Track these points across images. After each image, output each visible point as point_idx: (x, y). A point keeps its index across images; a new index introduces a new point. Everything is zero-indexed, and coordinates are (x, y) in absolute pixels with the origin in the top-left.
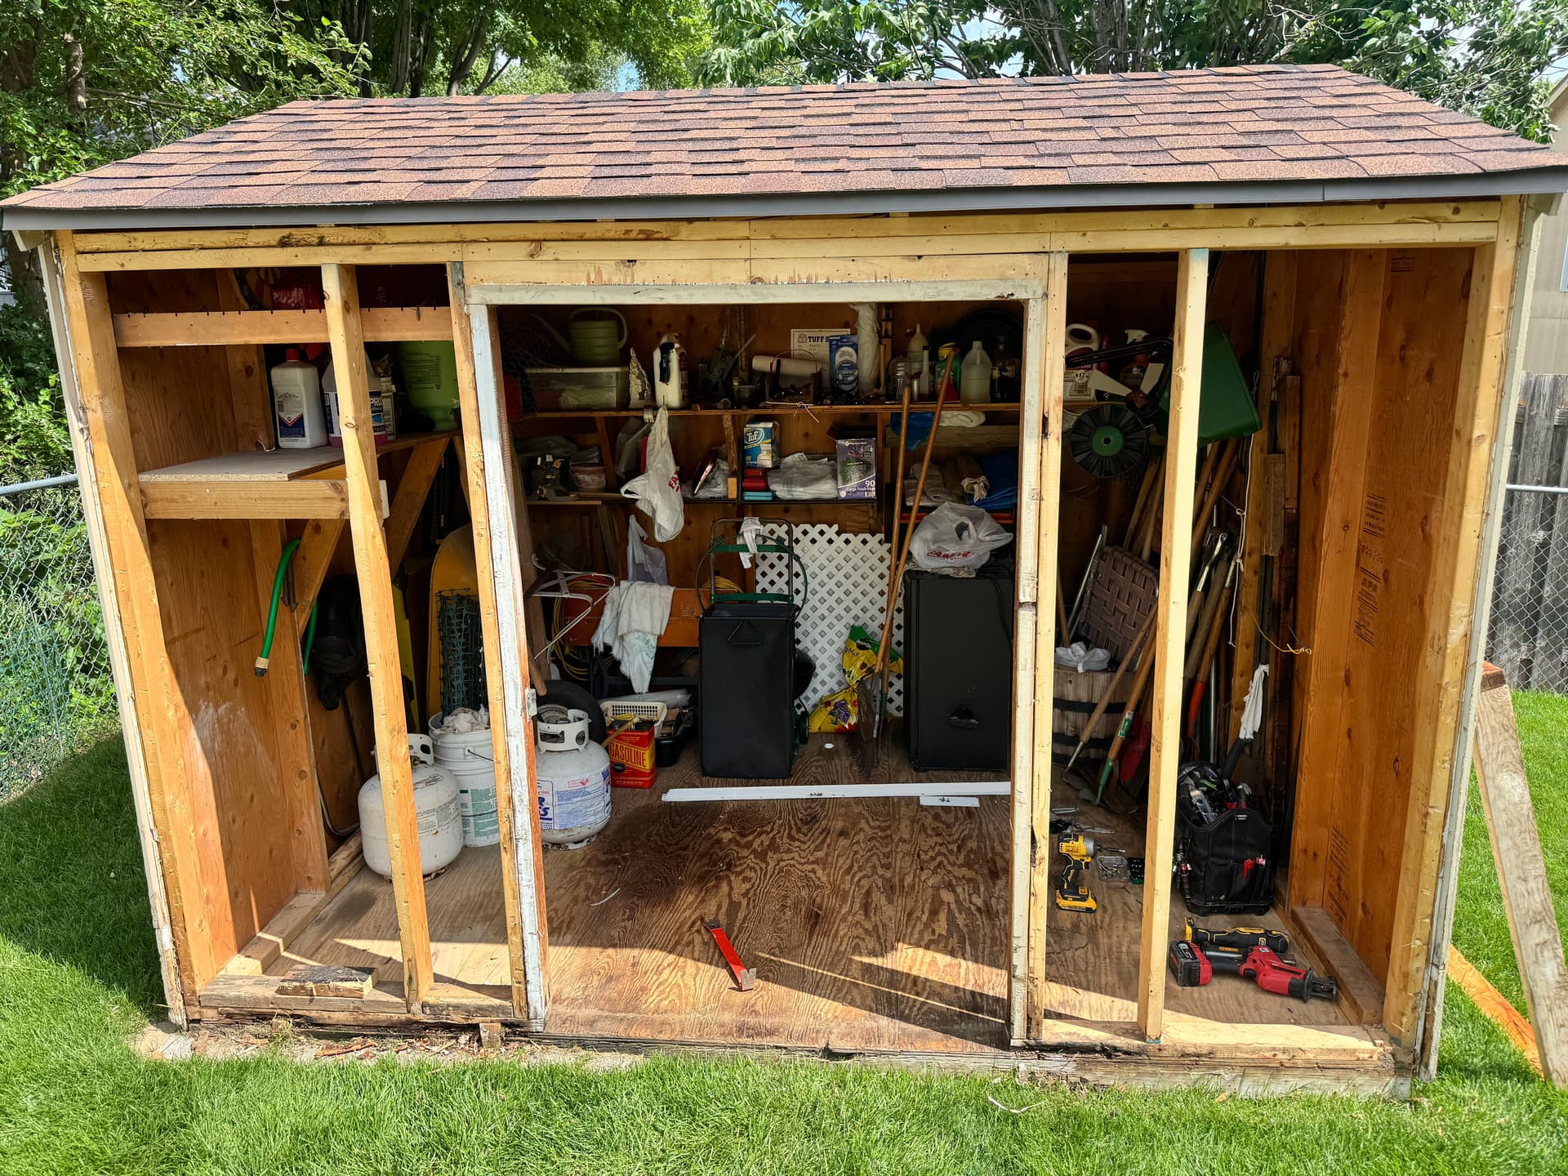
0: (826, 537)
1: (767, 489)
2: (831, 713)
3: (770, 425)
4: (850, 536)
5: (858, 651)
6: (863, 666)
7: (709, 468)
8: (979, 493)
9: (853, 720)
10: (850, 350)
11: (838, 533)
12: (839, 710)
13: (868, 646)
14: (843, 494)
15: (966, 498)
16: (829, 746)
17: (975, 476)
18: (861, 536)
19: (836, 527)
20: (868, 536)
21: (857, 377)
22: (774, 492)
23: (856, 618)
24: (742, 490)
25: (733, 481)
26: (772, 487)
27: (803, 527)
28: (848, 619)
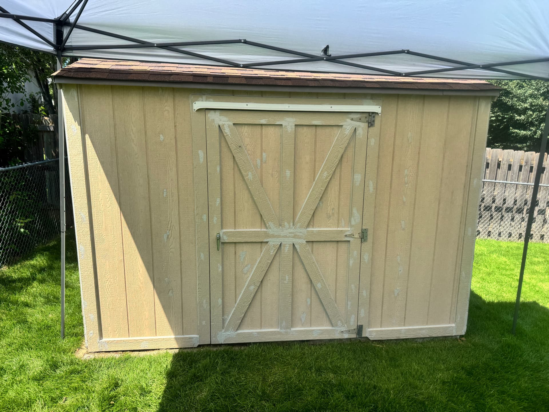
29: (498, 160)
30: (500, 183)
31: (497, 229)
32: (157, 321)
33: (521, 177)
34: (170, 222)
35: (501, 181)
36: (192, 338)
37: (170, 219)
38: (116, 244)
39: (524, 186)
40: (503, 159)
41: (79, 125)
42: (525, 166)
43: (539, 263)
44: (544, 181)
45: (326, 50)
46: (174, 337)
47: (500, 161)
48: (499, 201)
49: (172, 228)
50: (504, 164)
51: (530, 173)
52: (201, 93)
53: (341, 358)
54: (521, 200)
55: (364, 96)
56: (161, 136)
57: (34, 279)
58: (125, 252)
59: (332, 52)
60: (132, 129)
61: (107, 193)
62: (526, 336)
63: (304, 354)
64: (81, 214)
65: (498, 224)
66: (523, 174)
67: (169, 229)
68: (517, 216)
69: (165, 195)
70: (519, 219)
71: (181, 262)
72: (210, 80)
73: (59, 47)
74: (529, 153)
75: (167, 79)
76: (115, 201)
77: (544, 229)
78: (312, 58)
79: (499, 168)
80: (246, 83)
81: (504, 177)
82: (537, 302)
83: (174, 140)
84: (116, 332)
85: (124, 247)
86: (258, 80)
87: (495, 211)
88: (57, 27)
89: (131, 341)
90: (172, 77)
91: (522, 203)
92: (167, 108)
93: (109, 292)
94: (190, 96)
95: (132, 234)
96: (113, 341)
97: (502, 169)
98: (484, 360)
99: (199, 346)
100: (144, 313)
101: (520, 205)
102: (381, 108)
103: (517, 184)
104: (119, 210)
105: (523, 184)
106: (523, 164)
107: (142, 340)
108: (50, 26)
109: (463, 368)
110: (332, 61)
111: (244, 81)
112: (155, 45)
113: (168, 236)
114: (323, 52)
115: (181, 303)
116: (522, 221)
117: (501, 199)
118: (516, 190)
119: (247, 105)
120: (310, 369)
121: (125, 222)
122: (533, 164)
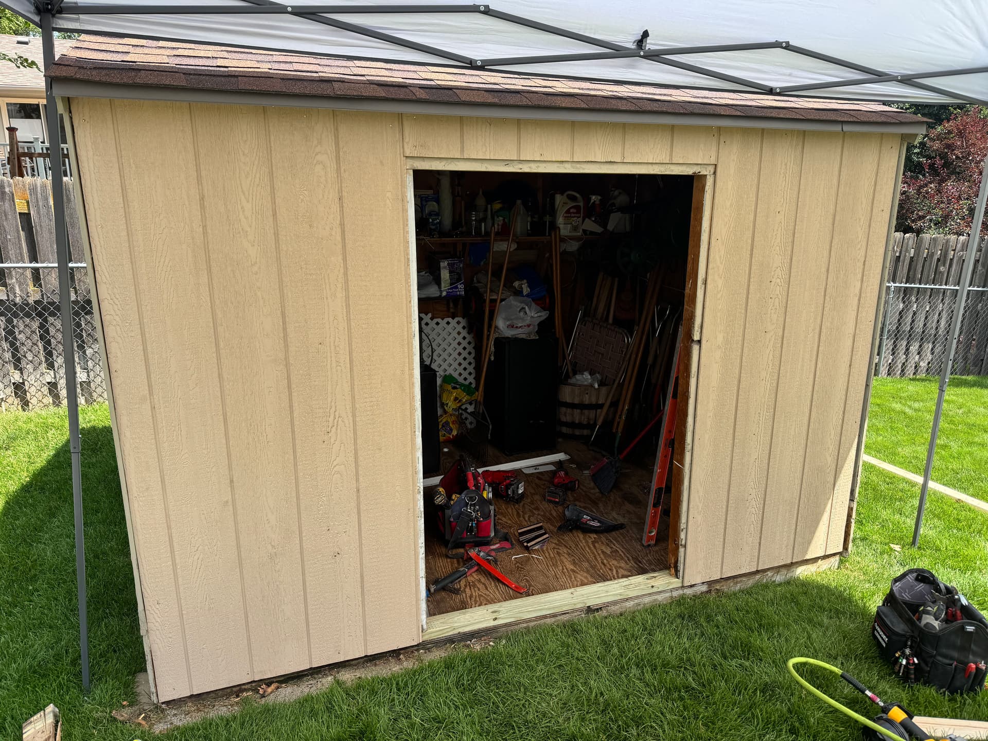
0: (424, 321)
4: (439, 320)
5: (452, 390)
6: (456, 399)
8: (526, 290)
9: (455, 433)
11: (432, 319)
12: (445, 427)
13: (457, 386)
14: (444, 294)
15: (518, 293)
16: (445, 450)
17: (521, 279)
18: (446, 320)
19: (430, 315)
20: (450, 320)
21: (441, 221)
28: (441, 372)
34: (333, 409)
37: (333, 403)
38: (214, 469)
49: (338, 422)
60: (242, 208)
67: (330, 424)
71: (358, 491)
83: (339, 230)
92: (320, 158)
93: (200, 575)
110: (653, 58)
112: (289, 9)
113: (329, 439)
114: (636, 44)
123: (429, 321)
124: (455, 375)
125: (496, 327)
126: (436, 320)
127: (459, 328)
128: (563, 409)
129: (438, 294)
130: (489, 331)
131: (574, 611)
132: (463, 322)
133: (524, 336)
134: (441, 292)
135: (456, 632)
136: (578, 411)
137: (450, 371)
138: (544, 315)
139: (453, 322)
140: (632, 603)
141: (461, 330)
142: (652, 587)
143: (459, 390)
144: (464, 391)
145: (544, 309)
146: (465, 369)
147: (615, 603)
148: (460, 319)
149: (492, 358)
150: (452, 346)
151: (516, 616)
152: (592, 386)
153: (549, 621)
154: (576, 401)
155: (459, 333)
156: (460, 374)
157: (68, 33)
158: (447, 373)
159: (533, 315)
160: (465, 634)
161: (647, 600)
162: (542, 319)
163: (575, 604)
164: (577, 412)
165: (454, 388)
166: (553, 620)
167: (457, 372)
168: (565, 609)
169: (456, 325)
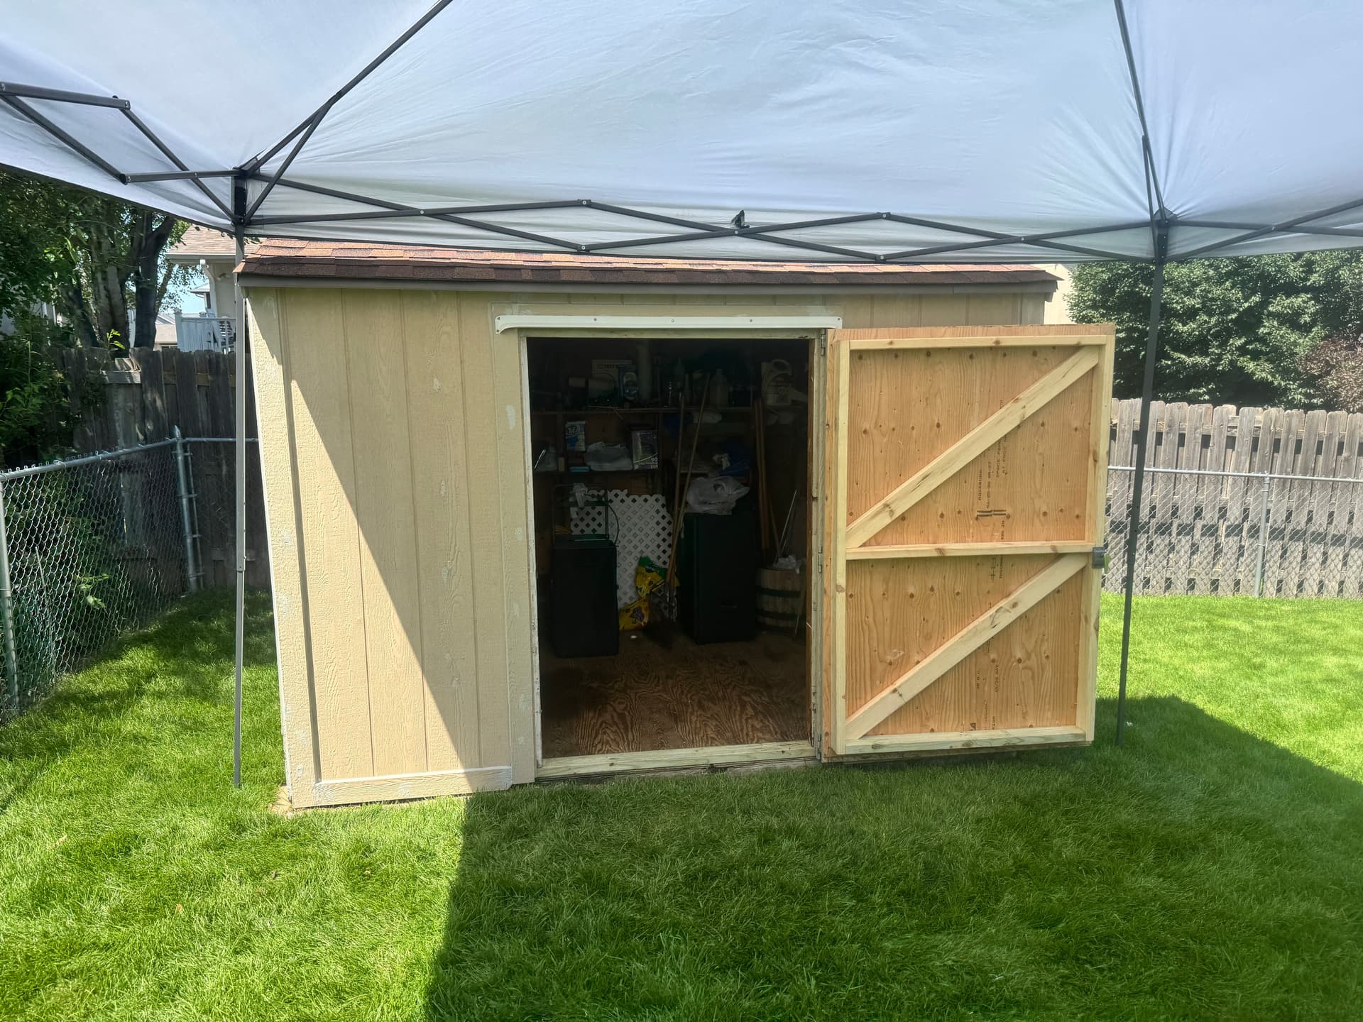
0: (620, 498)
1: (585, 465)
2: (631, 616)
3: (584, 422)
4: (636, 497)
5: (645, 573)
6: (650, 583)
7: (544, 451)
8: (726, 463)
9: (646, 620)
10: (633, 374)
11: (628, 495)
12: (637, 613)
13: (653, 569)
14: (636, 467)
15: (716, 467)
16: (633, 637)
17: (721, 452)
18: (643, 497)
19: (626, 491)
20: (648, 497)
21: (638, 393)
22: (590, 467)
23: (642, 552)
24: (568, 466)
25: (562, 460)
26: (589, 464)
27: (615, 491)
28: (637, 554)
29: (1111, 423)
30: (1117, 470)
31: (1118, 570)
32: (428, 741)
33: (1161, 457)
34: (453, 543)
35: (1119, 467)
36: (499, 771)
37: (453, 539)
38: (350, 590)
39: (1170, 475)
40: (1121, 420)
41: (279, 363)
42: (1167, 433)
43: (1195, 629)
44: (1211, 463)
45: (739, 219)
46: (462, 771)
47: (1115, 425)
48: (1118, 508)
49: (457, 555)
50: (1123, 431)
51: (1180, 448)
52: (510, 299)
53: (787, 794)
54: (1165, 505)
55: (811, 300)
56: (436, 381)
57: (141, 693)
58: (366, 605)
59: (751, 219)
60: (380, 370)
61: (333, 492)
62: (1142, 747)
63: (717, 791)
64: (282, 533)
65: (1119, 560)
66: (1165, 450)
67: (451, 557)
68: (1159, 541)
69: (442, 493)
70: (1162, 547)
71: (475, 622)
72: (527, 276)
73: (241, 219)
74: (1175, 405)
75: (448, 275)
76: (349, 505)
77: (1218, 568)
78: (714, 232)
79: (1115, 440)
80: (593, 279)
81: (1126, 458)
82: (1179, 695)
83: (460, 388)
84: (349, 767)
85: (365, 594)
86: (615, 275)
87: (1110, 531)
88: (236, 183)
89: (376, 784)
90: (457, 270)
91: (1167, 512)
92: (446, 328)
93: (334, 685)
94: (489, 305)
95: (380, 569)
96: (342, 784)
97: (1121, 440)
98: (1057, 785)
99: (513, 787)
100: (404, 725)
101: (1163, 516)
102: (841, 320)
103: (1154, 472)
104: (356, 523)
105: (1166, 472)
106: (1164, 429)
107: (399, 779)
108: (227, 182)
109: (1015, 798)
110: (753, 236)
111: (589, 277)
112: (422, 212)
113: (450, 571)
114: (734, 224)
115: (475, 702)
116: (1169, 552)
117: (1123, 503)
118: (1153, 484)
119: (595, 320)
120: (731, 810)
121: (367, 547)
122: (1184, 429)
123: (625, 498)
124: (653, 558)
125: (687, 503)
126: (632, 497)
127: (658, 506)
128: (766, 597)
129: (630, 468)
130: (680, 505)
131: (696, 767)
132: (662, 500)
133: (716, 512)
134: (633, 465)
135: (571, 772)
136: (781, 599)
137: (647, 553)
138: (744, 491)
139: (651, 499)
140: (761, 767)
141: (661, 509)
142: (783, 752)
143: (655, 573)
144: (660, 574)
145: (745, 485)
146: (664, 552)
147: (741, 764)
148: (660, 496)
149: (683, 536)
150: (650, 526)
151: (634, 764)
152: (794, 570)
153: (668, 774)
154: (778, 587)
155: (658, 512)
156: (659, 557)
157: (255, 238)
158: (644, 555)
159: (730, 492)
160: (580, 775)
161: (779, 766)
162: (740, 496)
163: (697, 760)
164: (779, 600)
165: (649, 571)
166: (674, 774)
167: (656, 555)
168: (686, 763)
169: (655, 503)
